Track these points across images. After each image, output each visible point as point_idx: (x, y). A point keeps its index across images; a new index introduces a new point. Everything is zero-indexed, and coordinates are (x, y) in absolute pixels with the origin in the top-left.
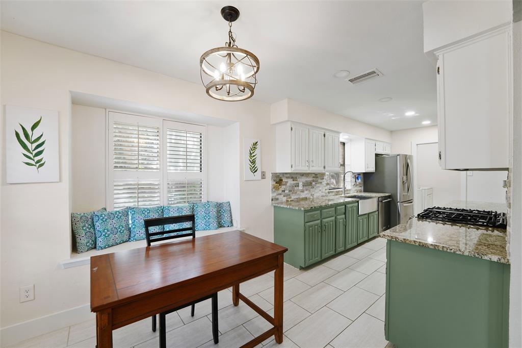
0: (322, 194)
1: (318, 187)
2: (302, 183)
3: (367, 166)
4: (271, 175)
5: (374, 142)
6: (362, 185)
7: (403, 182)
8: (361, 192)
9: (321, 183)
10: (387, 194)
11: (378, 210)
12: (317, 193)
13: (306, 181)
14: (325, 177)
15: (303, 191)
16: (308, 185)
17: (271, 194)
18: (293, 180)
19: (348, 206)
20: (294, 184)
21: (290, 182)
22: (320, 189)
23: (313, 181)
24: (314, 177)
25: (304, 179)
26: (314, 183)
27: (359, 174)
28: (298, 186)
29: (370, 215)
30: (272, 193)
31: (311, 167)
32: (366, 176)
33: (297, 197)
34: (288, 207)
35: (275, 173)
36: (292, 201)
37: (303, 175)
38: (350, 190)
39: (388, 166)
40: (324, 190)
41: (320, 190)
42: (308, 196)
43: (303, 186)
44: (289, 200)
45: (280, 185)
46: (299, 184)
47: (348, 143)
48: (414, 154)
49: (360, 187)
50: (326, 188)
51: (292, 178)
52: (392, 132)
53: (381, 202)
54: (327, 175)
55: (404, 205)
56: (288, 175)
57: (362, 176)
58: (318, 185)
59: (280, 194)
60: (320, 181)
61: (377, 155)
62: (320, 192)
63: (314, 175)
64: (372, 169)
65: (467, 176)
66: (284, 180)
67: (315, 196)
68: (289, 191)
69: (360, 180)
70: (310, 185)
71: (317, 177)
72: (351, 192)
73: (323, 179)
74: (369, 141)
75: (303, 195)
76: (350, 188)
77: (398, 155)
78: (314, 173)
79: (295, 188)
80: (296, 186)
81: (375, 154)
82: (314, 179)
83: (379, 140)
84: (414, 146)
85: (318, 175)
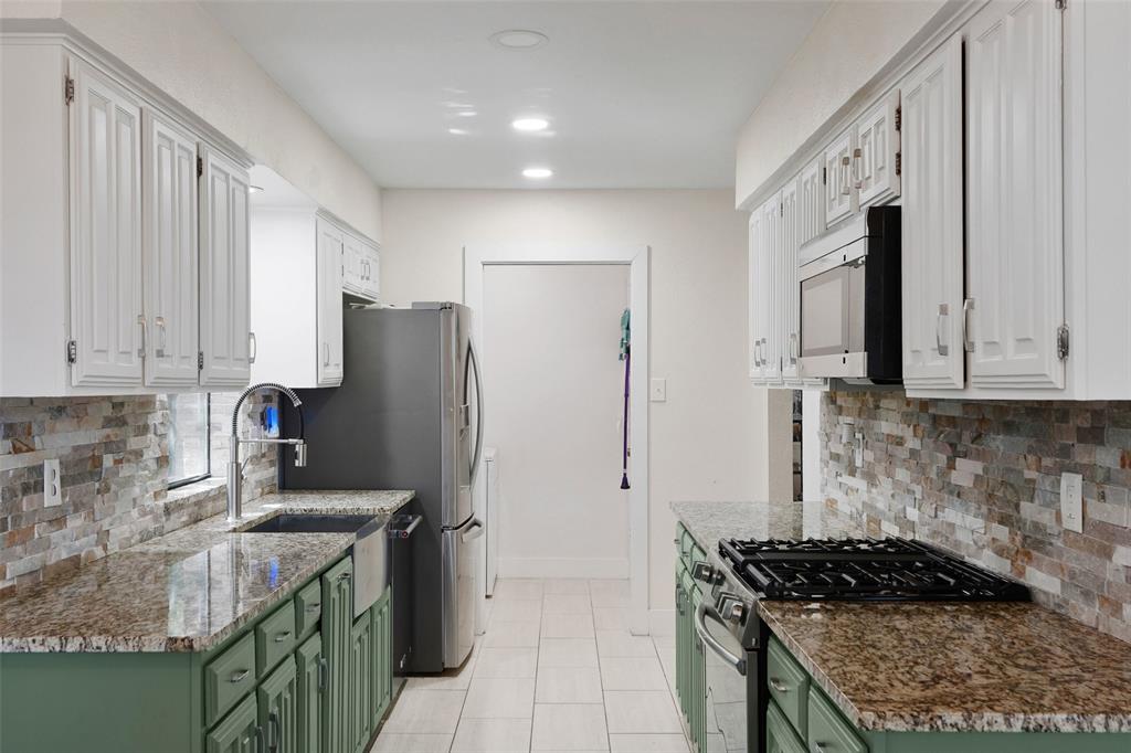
0: (141, 523)
1: (128, 481)
2: (56, 464)
3: (323, 354)
5: (340, 235)
6: (277, 456)
8: (271, 489)
9: (138, 454)
11: (391, 579)
12: (121, 518)
13: (76, 449)
14: (152, 421)
15: (60, 519)
16: (84, 476)
18: (16, 450)
20: (20, 472)
22: (136, 491)
23: (108, 445)
24: (108, 422)
25: (65, 439)
26: (108, 461)
27: (268, 396)
28: (38, 487)
29: (375, 609)
31: (152, 359)
33: (34, 562)
34: (73, 646)
36: (11, 592)
37: (60, 408)
39: (397, 357)
40: (149, 500)
41: (134, 502)
42: (85, 546)
43: (62, 481)
46: (41, 470)
50: (157, 481)
52: (384, 193)
54: (162, 406)
57: (276, 407)
58: (125, 470)
60: (132, 442)
61: (346, 301)
62: (134, 513)
63: (108, 411)
65: (649, 401)
67: (114, 548)
69: (273, 432)
70: (92, 475)
71: (124, 422)
72: (244, 495)
73: (146, 429)
74: (329, 227)
75: (60, 547)
77: (443, 309)
78: (109, 399)
79: (26, 501)
80: (26, 489)
81: (344, 294)
82: (108, 431)
83: (354, 225)
84: (474, 268)
85: (126, 410)
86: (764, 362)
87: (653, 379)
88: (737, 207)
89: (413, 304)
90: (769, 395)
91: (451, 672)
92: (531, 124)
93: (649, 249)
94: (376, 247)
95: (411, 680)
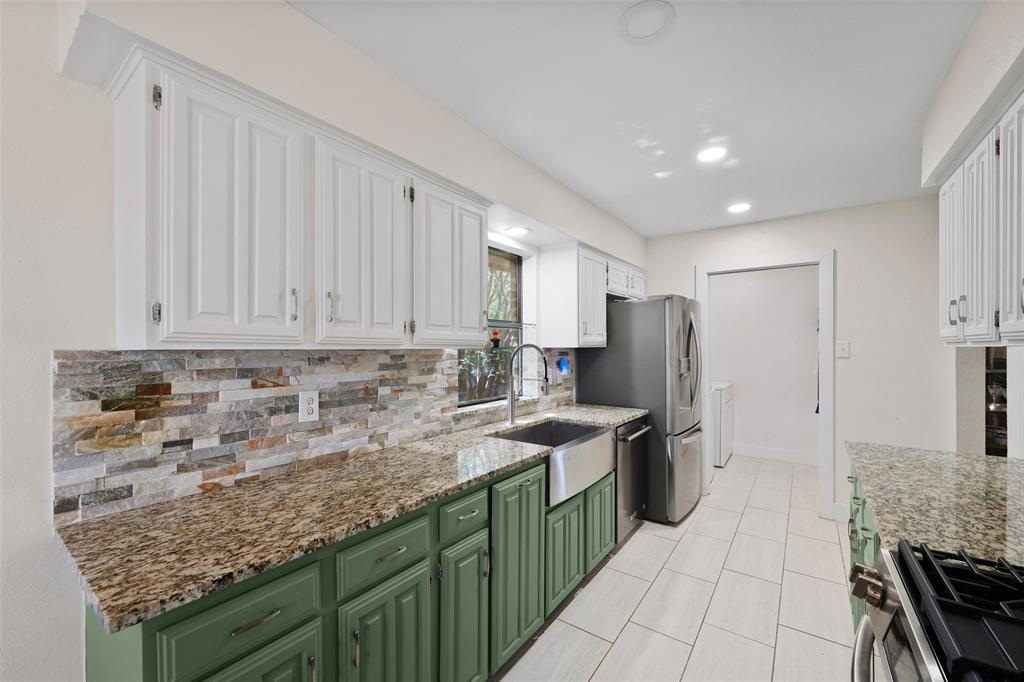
0: (427, 427)
1: (411, 402)
2: (314, 395)
3: (583, 328)
4: (54, 364)
5: (604, 260)
6: (573, 384)
7: (681, 375)
8: (568, 403)
9: (421, 387)
10: (638, 413)
11: (615, 470)
12: (401, 426)
13: (344, 383)
14: (438, 366)
15: (322, 429)
16: (355, 401)
17: (53, 475)
19: (500, 487)
20: (258, 402)
21: (235, 393)
22: (420, 408)
23: (383, 382)
24: (384, 367)
25: (330, 378)
26: (385, 390)
27: (564, 352)
28: (291, 409)
29: (590, 494)
30: (59, 468)
32: (584, 357)
33: (285, 458)
35: (98, 355)
36: (247, 481)
37: (322, 358)
38: (535, 402)
39: (640, 330)
40: (435, 413)
41: (417, 415)
42: (352, 446)
43: (322, 405)
44: (228, 480)
45: (138, 417)
46: (295, 398)
47: (530, 257)
48: (702, 298)
49: (568, 389)
50: (446, 403)
51: (243, 373)
52: (647, 240)
53: (625, 440)
54: (451, 357)
55: (684, 441)
56: (218, 363)
57: (572, 358)
58: (405, 396)
59: (152, 463)
60: (414, 379)
61: (611, 298)
62: (418, 422)
63: (388, 360)
64: (597, 338)
65: (834, 357)
66: (182, 386)
67: (392, 441)
68: (225, 439)
69: (565, 372)
70: (365, 400)
71: (404, 366)
72: (540, 408)
73: (431, 371)
74: (590, 254)
75: (322, 446)
76: (536, 397)
77: (668, 298)
78: (386, 352)
79: (275, 421)
80: (273, 412)
81: (607, 295)
82: (382, 373)
83: (615, 255)
84: (703, 278)
85: (406, 359)
86: (963, 320)
87: (837, 342)
88: (922, 185)
89: (649, 297)
90: (957, 353)
91: (673, 524)
92: (712, 154)
93: (835, 251)
94: (644, 271)
95: (646, 523)
